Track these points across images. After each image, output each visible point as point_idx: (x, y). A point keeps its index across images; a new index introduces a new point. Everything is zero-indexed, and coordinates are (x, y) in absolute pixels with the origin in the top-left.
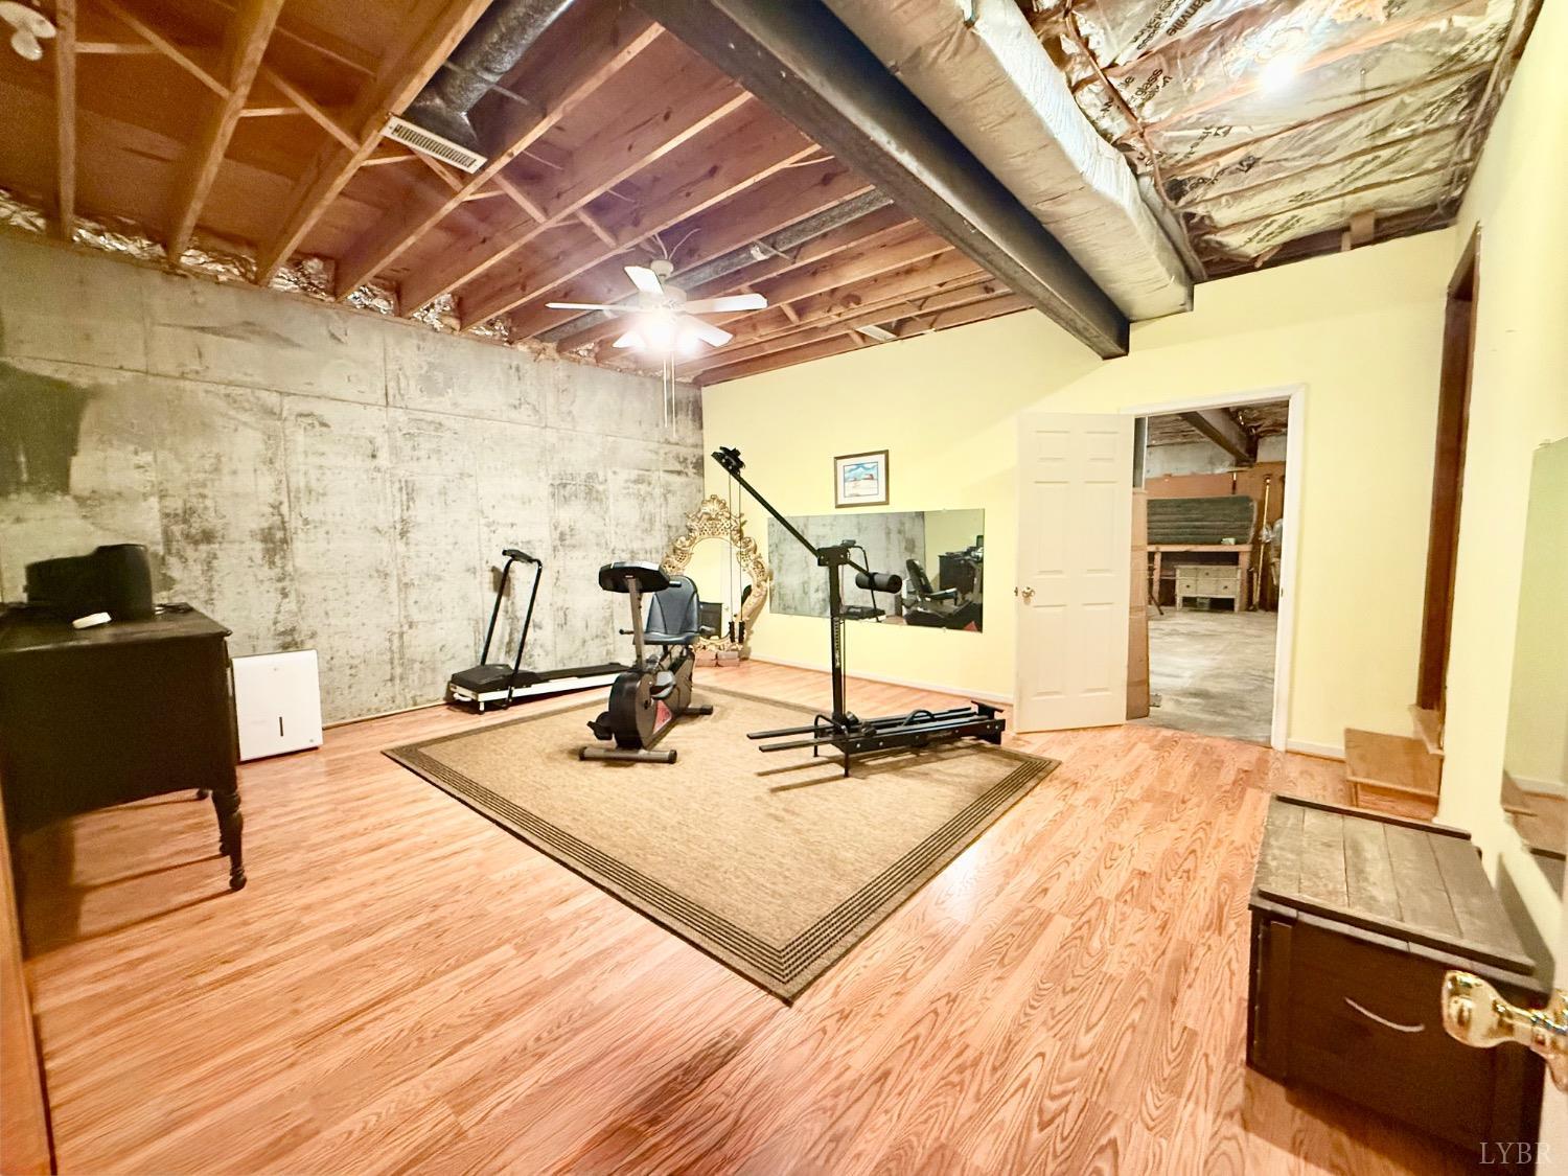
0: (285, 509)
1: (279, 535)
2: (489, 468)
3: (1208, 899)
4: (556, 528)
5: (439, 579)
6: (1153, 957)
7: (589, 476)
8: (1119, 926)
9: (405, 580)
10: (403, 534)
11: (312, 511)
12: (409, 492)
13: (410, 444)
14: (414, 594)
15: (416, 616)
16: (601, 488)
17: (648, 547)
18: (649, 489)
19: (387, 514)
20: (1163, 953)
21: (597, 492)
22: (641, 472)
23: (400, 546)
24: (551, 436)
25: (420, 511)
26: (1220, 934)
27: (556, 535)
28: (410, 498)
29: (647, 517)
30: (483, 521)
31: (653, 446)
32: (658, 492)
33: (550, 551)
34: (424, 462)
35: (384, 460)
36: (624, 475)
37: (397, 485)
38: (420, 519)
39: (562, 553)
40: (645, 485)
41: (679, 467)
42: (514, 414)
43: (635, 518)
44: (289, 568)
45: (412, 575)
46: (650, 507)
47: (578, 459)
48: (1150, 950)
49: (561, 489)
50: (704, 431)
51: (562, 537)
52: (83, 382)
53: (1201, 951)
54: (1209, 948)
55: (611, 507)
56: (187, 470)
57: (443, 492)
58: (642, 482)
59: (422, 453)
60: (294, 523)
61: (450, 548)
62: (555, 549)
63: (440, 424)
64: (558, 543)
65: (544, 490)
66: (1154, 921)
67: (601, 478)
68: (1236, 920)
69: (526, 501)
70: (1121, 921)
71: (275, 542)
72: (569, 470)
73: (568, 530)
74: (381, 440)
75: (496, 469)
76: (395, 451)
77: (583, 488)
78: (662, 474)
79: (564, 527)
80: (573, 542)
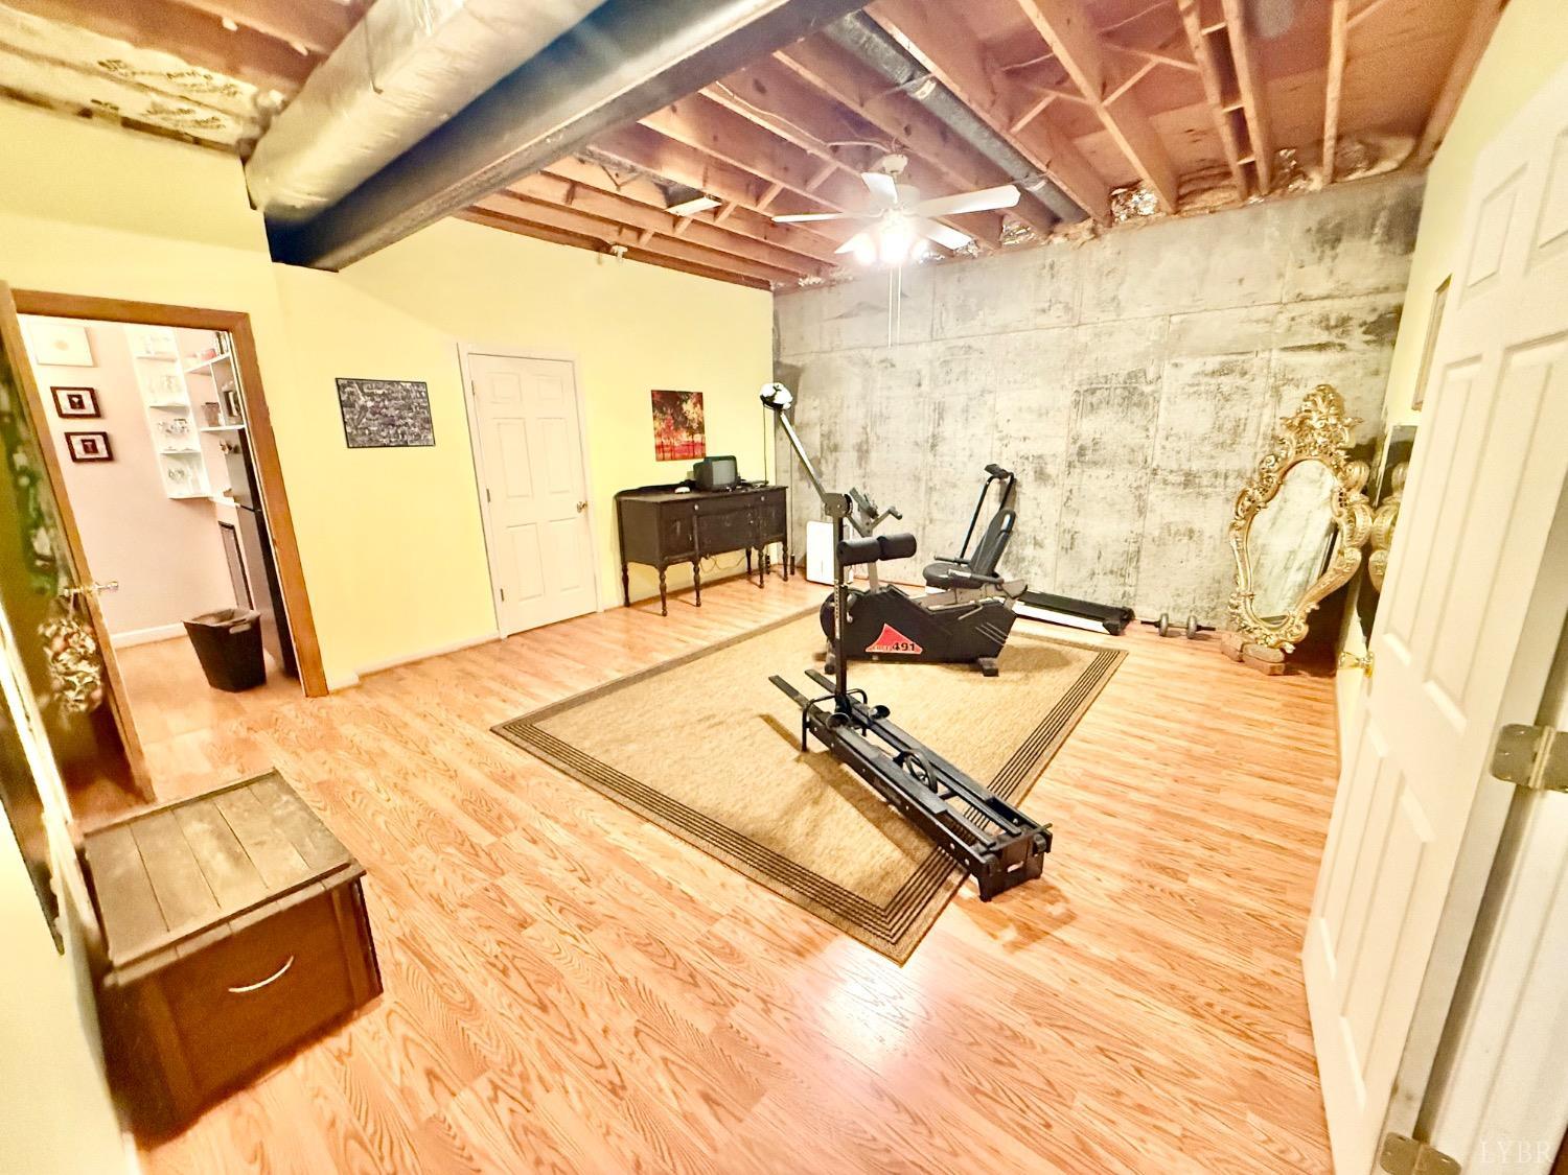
0: (868, 430)
1: (865, 447)
2: (1009, 382)
3: (450, 963)
4: (1075, 442)
5: (954, 486)
6: (413, 877)
7: (1131, 376)
8: (459, 872)
9: (931, 484)
10: (933, 446)
11: (880, 430)
12: (940, 412)
13: (945, 369)
14: (935, 496)
15: (936, 515)
16: (1147, 389)
17: (1221, 467)
18: (1242, 382)
19: (924, 431)
20: (411, 886)
21: (1142, 394)
22: (1224, 358)
23: (930, 457)
24: (1083, 335)
25: (948, 428)
26: (398, 939)
27: (1074, 449)
28: (941, 417)
29: (1228, 425)
30: (997, 435)
31: (1261, 312)
32: (1261, 384)
33: (1064, 467)
34: (953, 385)
35: (925, 388)
36: (1192, 366)
37: (932, 407)
38: (946, 434)
39: (1078, 470)
40: (1236, 375)
41: (1324, 337)
42: (1042, 320)
43: (1203, 425)
44: (868, 470)
45: (937, 481)
46: (1237, 409)
47: (1119, 356)
48: (420, 879)
49: (1088, 398)
50: (1416, 255)
51: (1081, 452)
52: (800, 364)
53: (393, 911)
54: (392, 920)
55: (1162, 413)
56: (831, 407)
57: (966, 410)
58: (1230, 372)
59: (953, 376)
60: (873, 439)
61: (966, 459)
62: (1070, 465)
63: (970, 347)
64: (1075, 458)
65: (1066, 398)
66: (450, 899)
67: (1151, 376)
68: (404, 967)
69: (1043, 413)
70: (464, 876)
71: (863, 452)
72: (1103, 371)
73: (1089, 443)
74: (925, 372)
75: (1015, 382)
76: (934, 379)
77: (1118, 391)
78: (1276, 354)
79: (1086, 440)
80: (1096, 457)
